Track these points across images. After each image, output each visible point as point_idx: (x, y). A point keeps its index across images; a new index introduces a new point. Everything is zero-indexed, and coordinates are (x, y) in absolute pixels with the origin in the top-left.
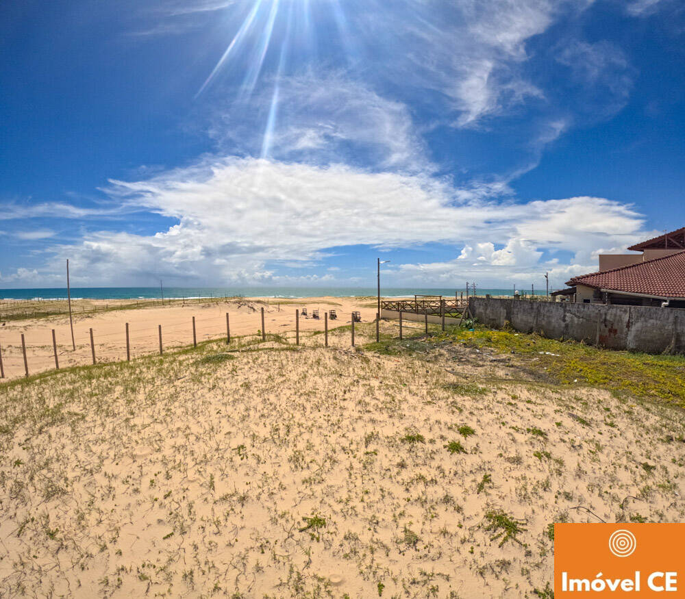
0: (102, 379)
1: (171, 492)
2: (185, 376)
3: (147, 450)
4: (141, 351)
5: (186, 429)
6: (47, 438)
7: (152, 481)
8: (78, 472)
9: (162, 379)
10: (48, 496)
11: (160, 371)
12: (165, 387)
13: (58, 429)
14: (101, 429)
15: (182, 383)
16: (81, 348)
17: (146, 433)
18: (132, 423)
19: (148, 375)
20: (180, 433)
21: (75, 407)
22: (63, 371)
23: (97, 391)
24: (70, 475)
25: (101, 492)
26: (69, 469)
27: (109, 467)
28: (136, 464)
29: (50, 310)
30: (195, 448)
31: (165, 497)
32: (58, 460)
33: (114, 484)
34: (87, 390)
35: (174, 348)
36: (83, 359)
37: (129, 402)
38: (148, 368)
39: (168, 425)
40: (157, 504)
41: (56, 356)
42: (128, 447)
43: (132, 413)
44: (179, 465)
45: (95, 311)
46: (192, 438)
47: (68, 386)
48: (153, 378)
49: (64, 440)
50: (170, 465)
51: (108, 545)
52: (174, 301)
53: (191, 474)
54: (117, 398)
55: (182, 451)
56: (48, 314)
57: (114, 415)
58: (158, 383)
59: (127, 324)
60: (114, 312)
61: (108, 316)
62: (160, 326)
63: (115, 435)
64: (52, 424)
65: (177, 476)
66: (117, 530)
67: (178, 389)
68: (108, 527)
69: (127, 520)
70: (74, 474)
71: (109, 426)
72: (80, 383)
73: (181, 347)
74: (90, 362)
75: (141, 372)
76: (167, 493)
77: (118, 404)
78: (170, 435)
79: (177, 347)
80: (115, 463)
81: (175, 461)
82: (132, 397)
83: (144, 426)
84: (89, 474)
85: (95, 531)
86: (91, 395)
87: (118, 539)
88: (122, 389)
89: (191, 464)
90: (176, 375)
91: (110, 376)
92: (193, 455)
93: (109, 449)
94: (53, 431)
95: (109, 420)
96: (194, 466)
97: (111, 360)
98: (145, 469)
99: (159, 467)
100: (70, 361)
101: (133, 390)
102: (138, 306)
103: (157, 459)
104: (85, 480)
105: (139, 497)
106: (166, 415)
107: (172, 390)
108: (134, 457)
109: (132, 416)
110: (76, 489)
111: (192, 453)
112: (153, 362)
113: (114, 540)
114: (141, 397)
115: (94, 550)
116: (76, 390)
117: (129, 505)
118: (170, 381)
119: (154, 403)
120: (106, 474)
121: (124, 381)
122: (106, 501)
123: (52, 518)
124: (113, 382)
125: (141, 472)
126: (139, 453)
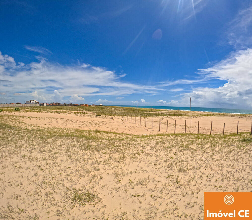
0: (203, 139)
1: (222, 186)
2: (234, 145)
3: (217, 169)
4: (214, 132)
5: (233, 166)
6: (182, 153)
7: (216, 180)
8: (191, 167)
9: (225, 144)
10: (180, 171)
11: (224, 141)
12: (226, 148)
13: (187, 152)
14: (202, 156)
15: (233, 147)
16: (193, 127)
17: (218, 162)
18: (213, 157)
19: (221, 141)
20: (230, 167)
21: (193, 146)
22: (188, 134)
23: (201, 143)
24: (189, 168)
25: (198, 176)
26: (189, 165)
27: (202, 169)
28: (211, 172)
29: (182, 114)
30: (235, 174)
31: (219, 187)
32: (185, 161)
33: (203, 176)
34: (197, 142)
35: (228, 133)
36: (194, 131)
37: (212, 150)
38: (220, 139)
39: (226, 162)
40: (215, 188)
41: (185, 129)
42: (210, 165)
43: (214, 154)
44: (228, 178)
45: (198, 115)
46: (235, 170)
47: (190, 139)
48: (222, 143)
49: (188, 156)
50: (224, 177)
51: (195, 194)
52: (227, 114)
53: (231, 183)
54: (208, 147)
55: (230, 173)
56: (182, 115)
57: (207, 153)
58: (224, 145)
59: (212, 121)
60: (205, 116)
61: (203, 118)
62: (224, 124)
63: (206, 160)
64: (185, 150)
65: (225, 182)
66: (200, 190)
67: (232, 150)
68: (197, 188)
69: (204, 189)
70: (190, 168)
71: (205, 156)
72: (195, 139)
73: (231, 133)
74: (197, 133)
75: (217, 140)
76: (220, 186)
77: (208, 149)
78: (226, 166)
79: (229, 133)
80: (205, 169)
81: (226, 176)
82: (214, 148)
83: (217, 160)
84: (195, 169)
85: (192, 187)
86: (199, 144)
87: (199, 193)
88: (210, 144)
89: (232, 179)
90: (231, 144)
91: (206, 139)
93: (204, 164)
94: (185, 152)
95: (205, 154)
96: (233, 181)
97: (204, 133)
98: (215, 175)
99: (220, 176)
100: (189, 131)
101: (214, 146)
102: (214, 115)
103: (220, 173)
104: (193, 170)
105: (211, 183)
106: (226, 158)
107: (229, 149)
108: (212, 169)
109: (213, 155)
110: (189, 172)
111: (233, 175)
112: (221, 137)
113: (197, 193)
114: (217, 149)
115: (190, 193)
116: (194, 141)
117: (206, 184)
118: (228, 146)
119: (222, 152)
120: (201, 171)
121: (211, 142)
122: (199, 180)
123: (179, 178)
124: (207, 141)
125: (213, 175)
126: (214, 169)
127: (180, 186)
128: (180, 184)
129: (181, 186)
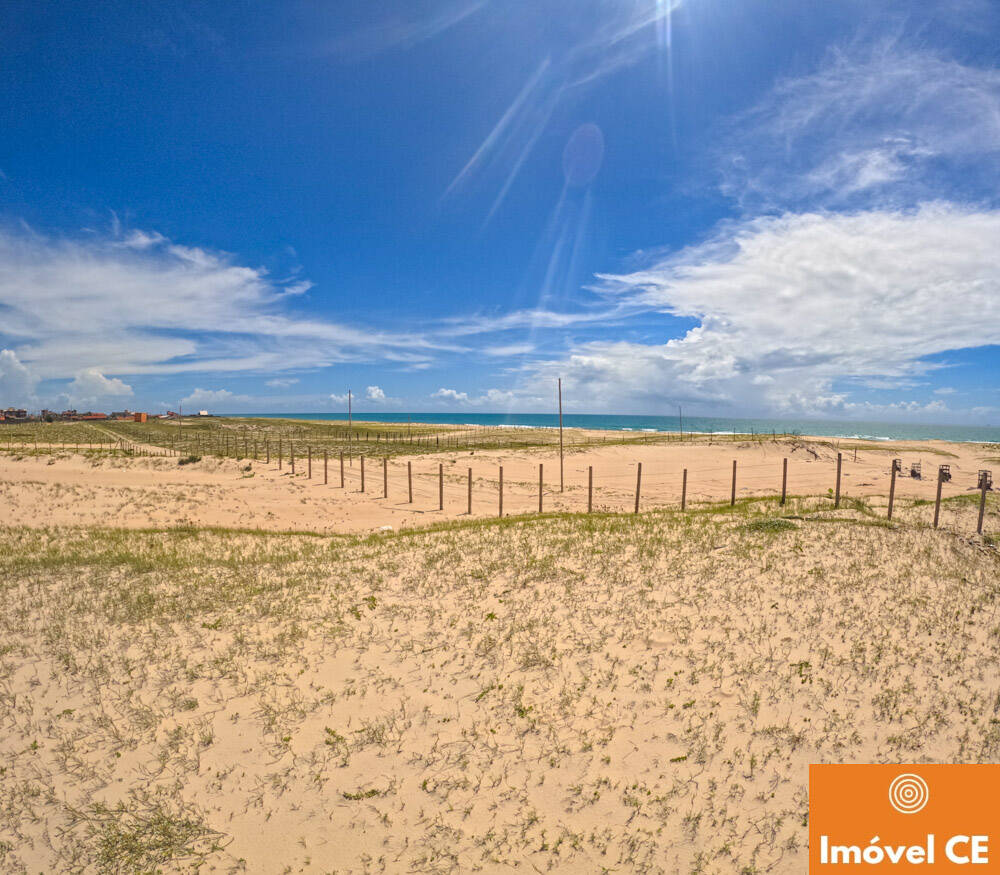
0: (607, 533)
1: (694, 702)
2: (725, 546)
3: (667, 638)
4: (651, 502)
5: (725, 620)
6: (532, 593)
7: (670, 681)
8: (570, 645)
9: (691, 545)
10: (527, 664)
11: (687, 533)
12: (696, 557)
13: (548, 586)
14: (606, 597)
15: (722, 553)
16: (570, 490)
17: (669, 614)
18: (650, 597)
19: (673, 536)
20: (717, 625)
21: (570, 563)
22: (550, 516)
23: (600, 548)
24: (560, 647)
25: (599, 676)
26: (558, 639)
27: (612, 647)
28: (650, 654)
29: (529, 439)
30: (738, 649)
31: (685, 707)
32: (545, 625)
33: (617, 671)
34: (587, 544)
35: (699, 503)
36: (574, 505)
37: (644, 569)
38: (670, 527)
39: (699, 610)
40: (671, 713)
41: (541, 496)
42: (641, 628)
43: (650, 585)
44: (712, 669)
45: (588, 444)
46: (734, 635)
47: (560, 536)
48: (679, 542)
49: (554, 602)
50: (699, 666)
51: (595, 747)
52: (696, 436)
53: (726, 685)
54: (629, 561)
55: (717, 650)
56: (526, 445)
57: (625, 583)
58: (686, 549)
59: (640, 465)
60: (613, 447)
61: (607, 452)
62: (685, 471)
63: (625, 608)
64: (541, 579)
65: (706, 684)
66: (612, 731)
67: (715, 564)
68: (599, 723)
69: (628, 722)
70: (565, 647)
71: (618, 596)
72: (577, 534)
73: (709, 503)
74: (584, 510)
75: (661, 531)
76: (688, 702)
77: (629, 569)
78: (701, 625)
79: (703, 502)
80: (623, 644)
81: (706, 662)
82: (650, 562)
83: (666, 605)
84: (585, 651)
85: (580, 724)
86: (593, 552)
87: (610, 743)
88: (635, 549)
89: (728, 671)
90: (712, 543)
91: (618, 531)
92: (732, 659)
93: (616, 625)
94: (541, 587)
95: (617, 588)
96: (733, 675)
97: (612, 510)
98: (662, 663)
99: (681, 664)
100: (557, 505)
101: (651, 554)
102: (647, 441)
103: (681, 653)
104: (579, 656)
105: (650, 697)
106: (699, 595)
107: (706, 562)
108: (649, 644)
109: (650, 589)
110: (565, 666)
111: (732, 656)
112: (676, 520)
113: (604, 743)
114: (662, 565)
115: (575, 747)
116: (573, 542)
117: (633, 703)
118: (703, 549)
119: (680, 576)
120: (608, 656)
121: (639, 540)
122: (603, 690)
123: (527, 693)
124: (622, 539)
125: (657, 665)
126: (657, 640)
127: (533, 727)
128: (532, 716)
129: (537, 727)
